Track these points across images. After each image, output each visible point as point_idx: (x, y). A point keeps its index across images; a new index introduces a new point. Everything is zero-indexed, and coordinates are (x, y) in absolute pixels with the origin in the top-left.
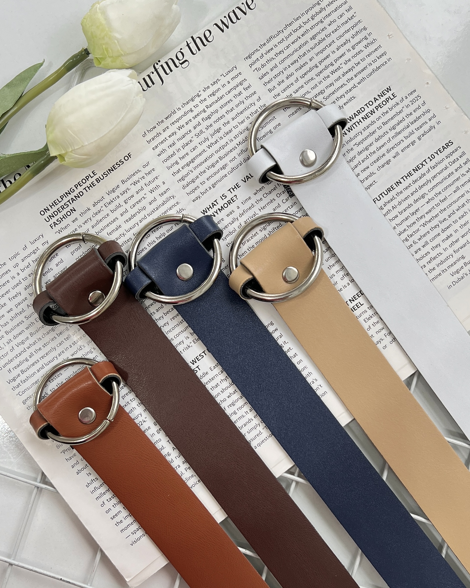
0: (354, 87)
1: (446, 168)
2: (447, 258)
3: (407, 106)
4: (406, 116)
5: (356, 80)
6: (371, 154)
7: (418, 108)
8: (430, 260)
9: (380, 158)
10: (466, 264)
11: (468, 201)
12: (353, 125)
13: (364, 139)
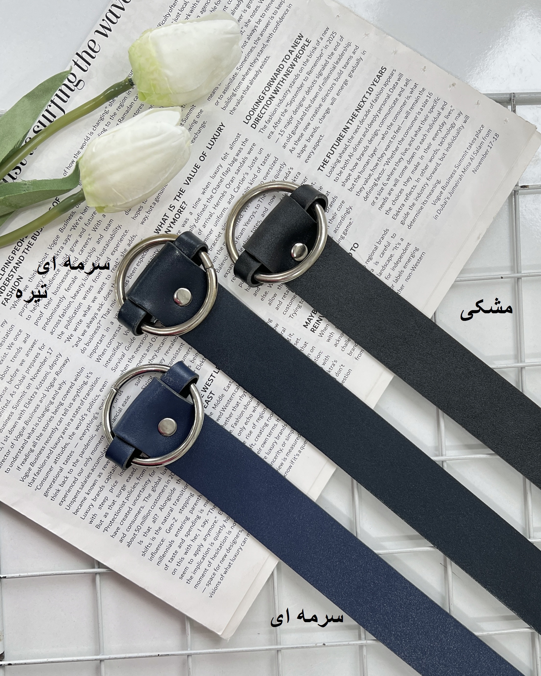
0: (264, 46)
1: (389, 97)
2: (423, 189)
3: (326, 47)
4: (328, 58)
5: (264, 39)
6: (307, 109)
7: (338, 46)
8: (406, 196)
9: (318, 110)
10: (444, 188)
11: (423, 122)
12: (278, 86)
13: (295, 96)
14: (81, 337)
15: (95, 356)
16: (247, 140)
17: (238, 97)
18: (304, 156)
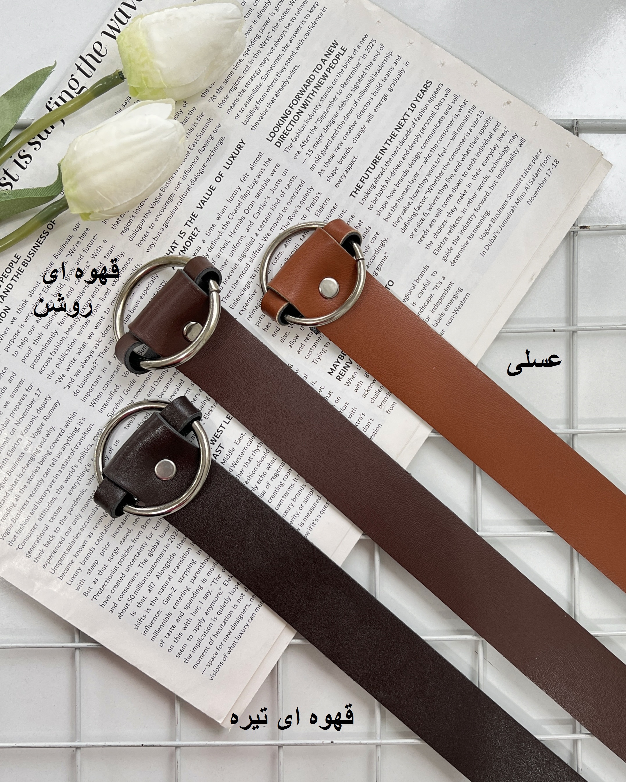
0: (294, 54)
1: (433, 114)
2: (470, 220)
3: (364, 57)
4: (366, 69)
5: (293, 46)
6: (340, 126)
7: (377, 55)
8: (450, 229)
9: (352, 128)
10: (493, 220)
11: (472, 145)
12: (307, 99)
13: (326, 112)
14: (74, 378)
15: (90, 400)
16: (269, 160)
17: (261, 110)
18: (335, 179)
